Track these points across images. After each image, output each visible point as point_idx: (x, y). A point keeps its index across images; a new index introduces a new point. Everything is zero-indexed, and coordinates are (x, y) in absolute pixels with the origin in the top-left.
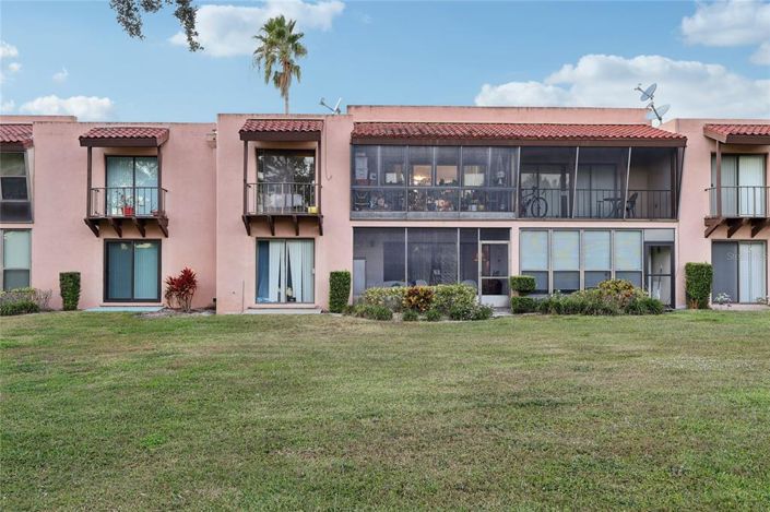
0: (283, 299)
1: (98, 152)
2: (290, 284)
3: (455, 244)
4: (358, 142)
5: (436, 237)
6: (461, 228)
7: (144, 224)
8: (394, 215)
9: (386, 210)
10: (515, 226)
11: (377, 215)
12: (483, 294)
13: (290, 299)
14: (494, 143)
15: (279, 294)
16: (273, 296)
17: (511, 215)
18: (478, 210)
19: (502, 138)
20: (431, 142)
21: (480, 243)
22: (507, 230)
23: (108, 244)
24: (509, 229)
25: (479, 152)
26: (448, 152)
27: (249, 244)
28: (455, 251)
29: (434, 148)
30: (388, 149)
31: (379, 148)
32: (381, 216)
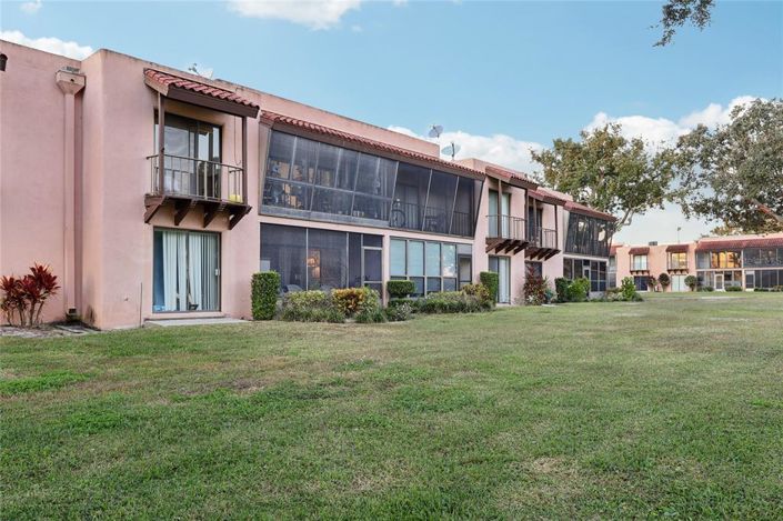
0: (183, 306)
5: (331, 238)
6: (350, 233)
8: (299, 214)
10: (387, 234)
11: (285, 212)
13: (191, 307)
14: (384, 154)
15: (178, 300)
16: (170, 303)
17: (385, 223)
18: (361, 216)
20: (338, 143)
21: (363, 248)
22: (381, 237)
26: (350, 155)
27: (147, 233)
29: (341, 150)
30: (302, 142)
31: (296, 139)
32: (288, 213)
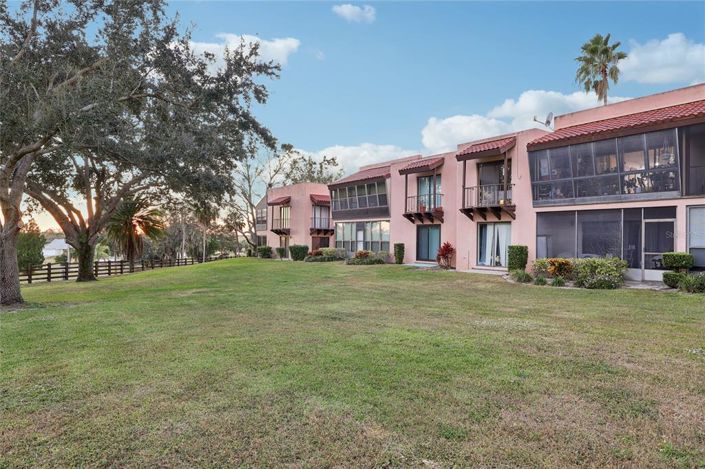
0: (494, 264)
1: (412, 177)
2: (498, 253)
3: (618, 222)
4: (532, 149)
5: (601, 217)
6: (625, 209)
7: (429, 216)
8: (566, 201)
9: (561, 197)
10: (681, 205)
11: (551, 203)
12: (646, 268)
13: (498, 264)
15: (492, 260)
16: (488, 262)
17: (675, 194)
19: (656, 123)
21: (644, 221)
22: (673, 209)
23: (418, 227)
24: (675, 207)
25: (632, 140)
26: (605, 145)
27: (473, 227)
28: (618, 230)
29: (592, 144)
30: (554, 151)
31: (548, 151)
32: (555, 202)
